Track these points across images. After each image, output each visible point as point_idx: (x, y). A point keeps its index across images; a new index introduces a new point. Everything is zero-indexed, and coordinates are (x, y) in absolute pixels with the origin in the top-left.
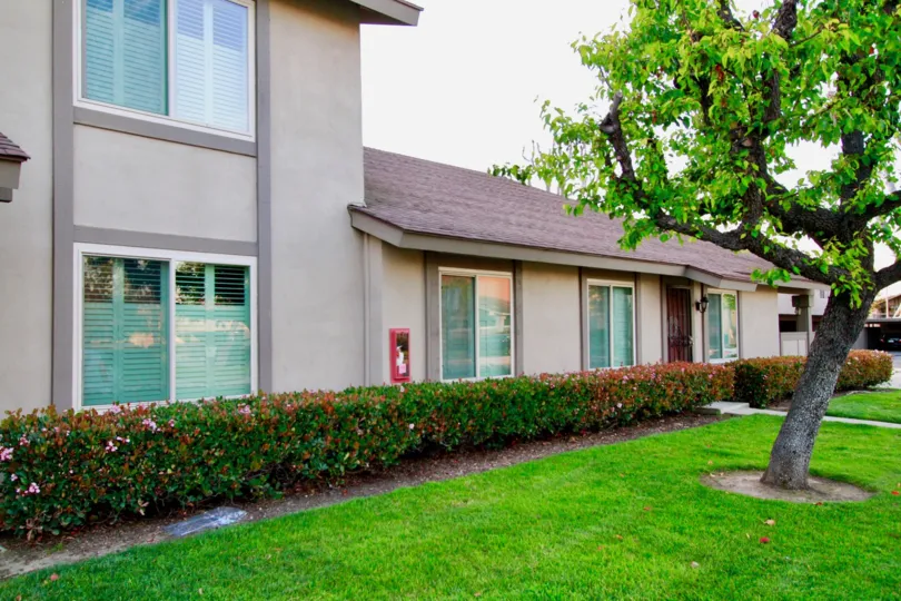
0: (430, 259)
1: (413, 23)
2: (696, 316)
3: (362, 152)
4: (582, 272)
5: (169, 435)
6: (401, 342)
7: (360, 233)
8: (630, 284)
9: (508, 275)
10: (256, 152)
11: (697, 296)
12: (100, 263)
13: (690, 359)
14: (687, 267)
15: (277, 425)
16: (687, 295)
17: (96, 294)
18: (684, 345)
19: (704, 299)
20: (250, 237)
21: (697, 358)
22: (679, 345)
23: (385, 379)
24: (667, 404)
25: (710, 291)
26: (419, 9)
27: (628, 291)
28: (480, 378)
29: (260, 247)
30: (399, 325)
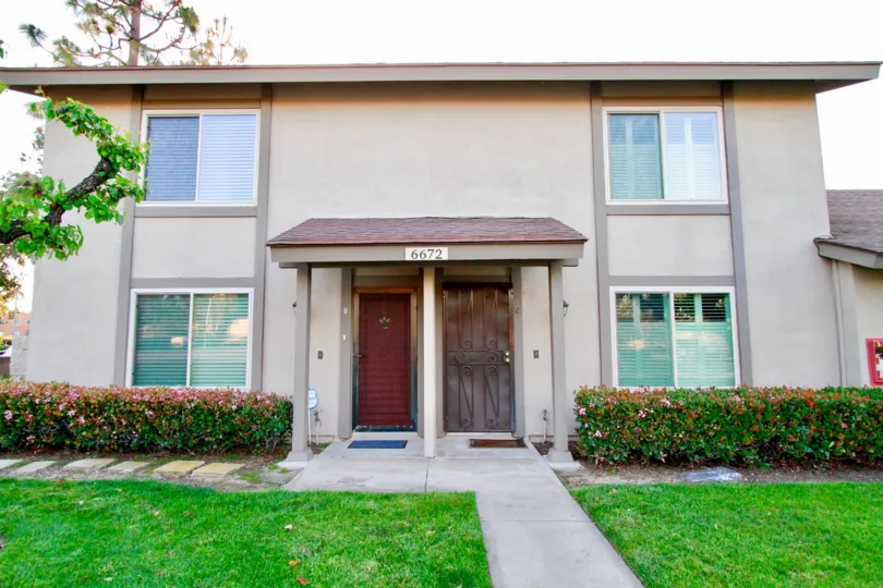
3: (825, 194)
5: (679, 411)
6: (878, 349)
7: (829, 260)
10: (730, 211)
12: (621, 297)
15: (763, 412)
20: (729, 273)
23: (865, 382)
29: (737, 278)
30: (877, 337)
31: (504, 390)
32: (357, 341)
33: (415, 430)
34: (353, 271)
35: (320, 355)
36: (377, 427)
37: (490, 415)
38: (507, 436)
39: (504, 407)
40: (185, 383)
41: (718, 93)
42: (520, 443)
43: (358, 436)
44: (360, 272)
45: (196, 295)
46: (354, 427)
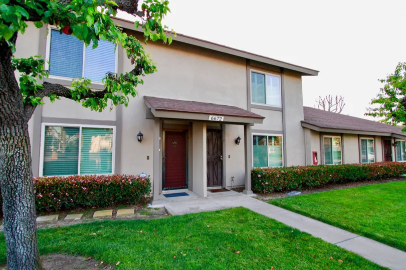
0: (321, 134)
1: (317, 75)
2: (393, 148)
3: (303, 108)
4: (359, 136)
6: (315, 154)
7: (303, 127)
8: (373, 139)
9: (340, 137)
10: (282, 110)
11: (393, 142)
12: (254, 136)
13: (392, 160)
14: (392, 133)
15: (304, 173)
16: (390, 141)
17: (255, 143)
18: (389, 157)
19: (395, 143)
20: (281, 130)
21: (394, 160)
22: (388, 156)
23: (312, 164)
24: (391, 173)
25: (397, 140)
26: (318, 72)
27: (371, 141)
28: (333, 164)
29: (283, 132)
30: (315, 150)
31: (219, 170)
32: (164, 152)
33: (187, 188)
34: (163, 121)
35: (148, 158)
36: (172, 188)
37: (215, 180)
38: (220, 188)
39: (219, 177)
40: (77, 173)
41: (280, 71)
42: (225, 190)
43: (165, 192)
44: (166, 122)
45: (83, 128)
46: (163, 189)
